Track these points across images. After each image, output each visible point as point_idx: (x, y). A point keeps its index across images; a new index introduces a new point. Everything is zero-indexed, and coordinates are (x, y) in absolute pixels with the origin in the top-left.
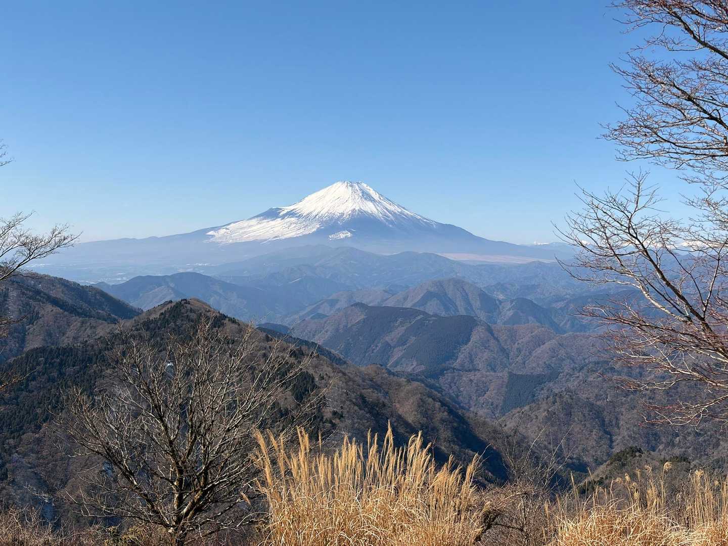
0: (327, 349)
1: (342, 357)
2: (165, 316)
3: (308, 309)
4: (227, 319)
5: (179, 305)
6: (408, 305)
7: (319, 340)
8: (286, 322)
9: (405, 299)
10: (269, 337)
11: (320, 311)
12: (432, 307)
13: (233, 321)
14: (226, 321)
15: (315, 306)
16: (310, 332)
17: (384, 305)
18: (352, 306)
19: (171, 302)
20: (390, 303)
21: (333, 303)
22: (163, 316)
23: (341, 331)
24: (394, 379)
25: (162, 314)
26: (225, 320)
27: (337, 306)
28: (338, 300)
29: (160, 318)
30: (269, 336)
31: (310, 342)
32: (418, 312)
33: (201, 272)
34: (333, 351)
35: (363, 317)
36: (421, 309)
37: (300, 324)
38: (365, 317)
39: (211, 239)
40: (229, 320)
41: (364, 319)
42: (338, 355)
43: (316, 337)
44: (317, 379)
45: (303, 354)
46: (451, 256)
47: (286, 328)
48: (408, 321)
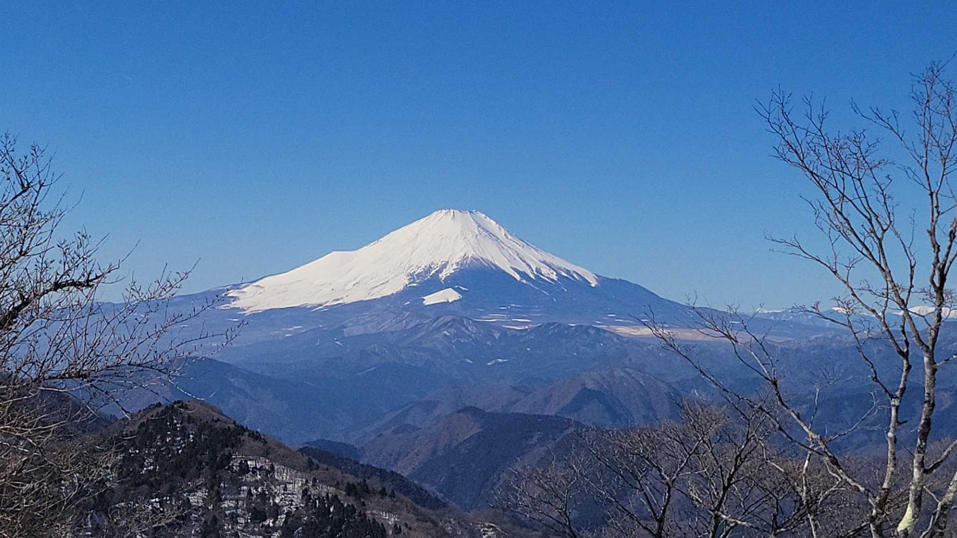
0: (416, 482)
1: (440, 496)
2: (147, 429)
3: (389, 417)
4: (247, 433)
5: (171, 410)
6: (551, 411)
7: (404, 469)
8: (353, 439)
9: (546, 401)
10: (313, 463)
11: (409, 421)
12: (591, 414)
13: (256, 436)
14: (245, 437)
15: (400, 411)
16: (391, 455)
17: (512, 411)
18: (459, 412)
19: (159, 405)
20: (522, 408)
21: (429, 407)
22: (144, 429)
23: (440, 454)
24: (522, 533)
25: (142, 425)
26: (243, 435)
27: (436, 412)
28: (438, 402)
29: (139, 431)
30: (314, 460)
31: (388, 471)
32: (568, 423)
33: (215, 356)
34: (426, 486)
35: (476, 430)
36: (573, 417)
37: (373, 442)
38: (479, 431)
39: (233, 303)
40: (249, 436)
41: (478, 434)
42: (434, 493)
43: (400, 463)
44: (391, 533)
45: (368, 491)
46: (622, 330)
47: (351, 449)
48: (550, 437)
